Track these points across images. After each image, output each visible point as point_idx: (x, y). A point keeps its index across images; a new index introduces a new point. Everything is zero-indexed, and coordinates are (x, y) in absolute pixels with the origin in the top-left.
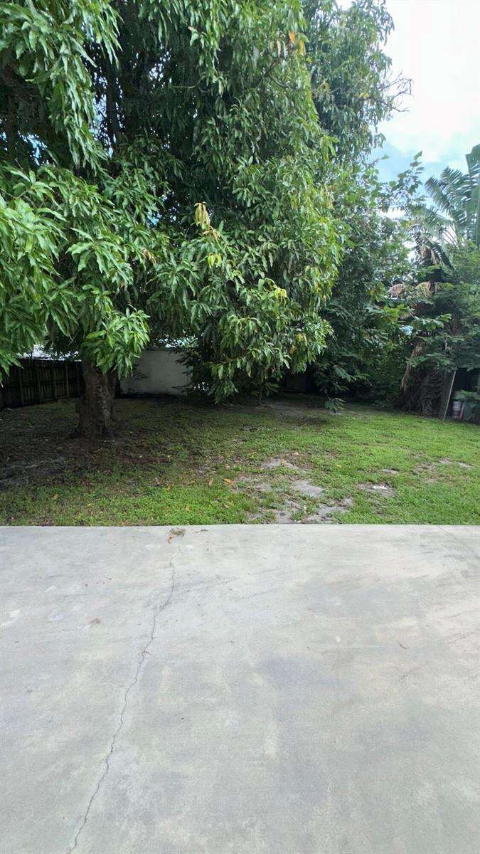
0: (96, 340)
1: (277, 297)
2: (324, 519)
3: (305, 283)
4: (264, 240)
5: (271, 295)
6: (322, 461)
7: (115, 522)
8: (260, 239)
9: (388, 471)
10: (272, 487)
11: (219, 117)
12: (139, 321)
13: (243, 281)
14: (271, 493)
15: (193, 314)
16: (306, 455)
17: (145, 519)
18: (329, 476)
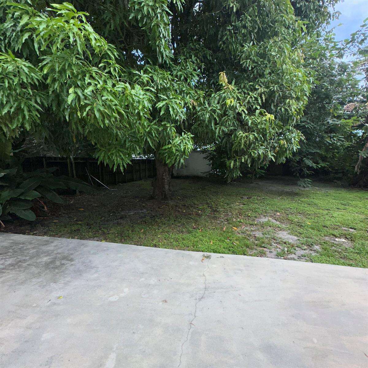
0: (166, 149)
1: (268, 120)
2: (300, 258)
4: (259, 87)
5: (264, 118)
6: (296, 220)
7: (172, 247)
8: (257, 87)
9: (347, 229)
10: (263, 234)
11: (233, 24)
12: (189, 138)
13: (246, 112)
14: (262, 238)
15: (217, 132)
16: (285, 215)
17: (188, 247)
18: (302, 230)
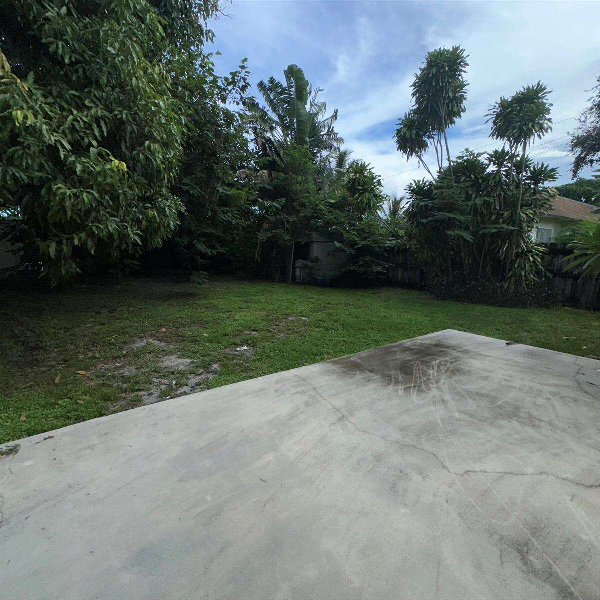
1: (116, 170)
2: (194, 389)
5: (108, 167)
6: (189, 333)
9: (249, 333)
10: (137, 369)
13: (68, 147)
16: (173, 330)
18: (197, 347)
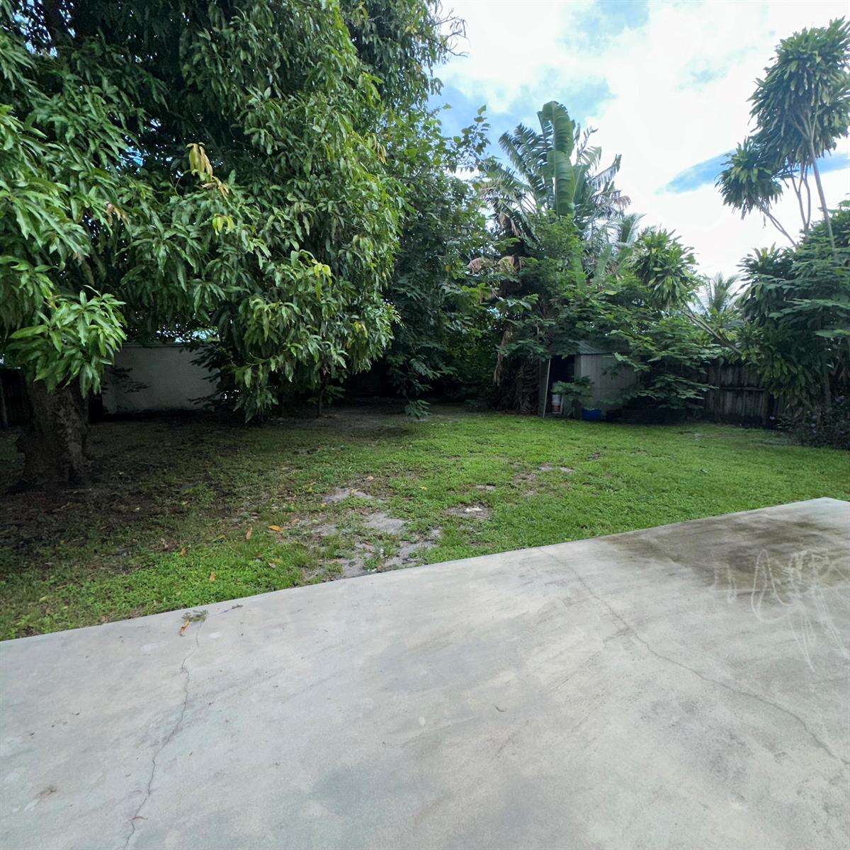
1: (318, 276)
2: (406, 562)
3: (355, 257)
4: (295, 199)
5: (310, 272)
6: (403, 485)
8: (289, 197)
9: (483, 487)
10: (337, 528)
11: (216, 29)
12: (106, 310)
13: (268, 253)
14: (336, 538)
15: (197, 298)
16: (382, 479)
17: (143, 605)
18: (412, 503)
